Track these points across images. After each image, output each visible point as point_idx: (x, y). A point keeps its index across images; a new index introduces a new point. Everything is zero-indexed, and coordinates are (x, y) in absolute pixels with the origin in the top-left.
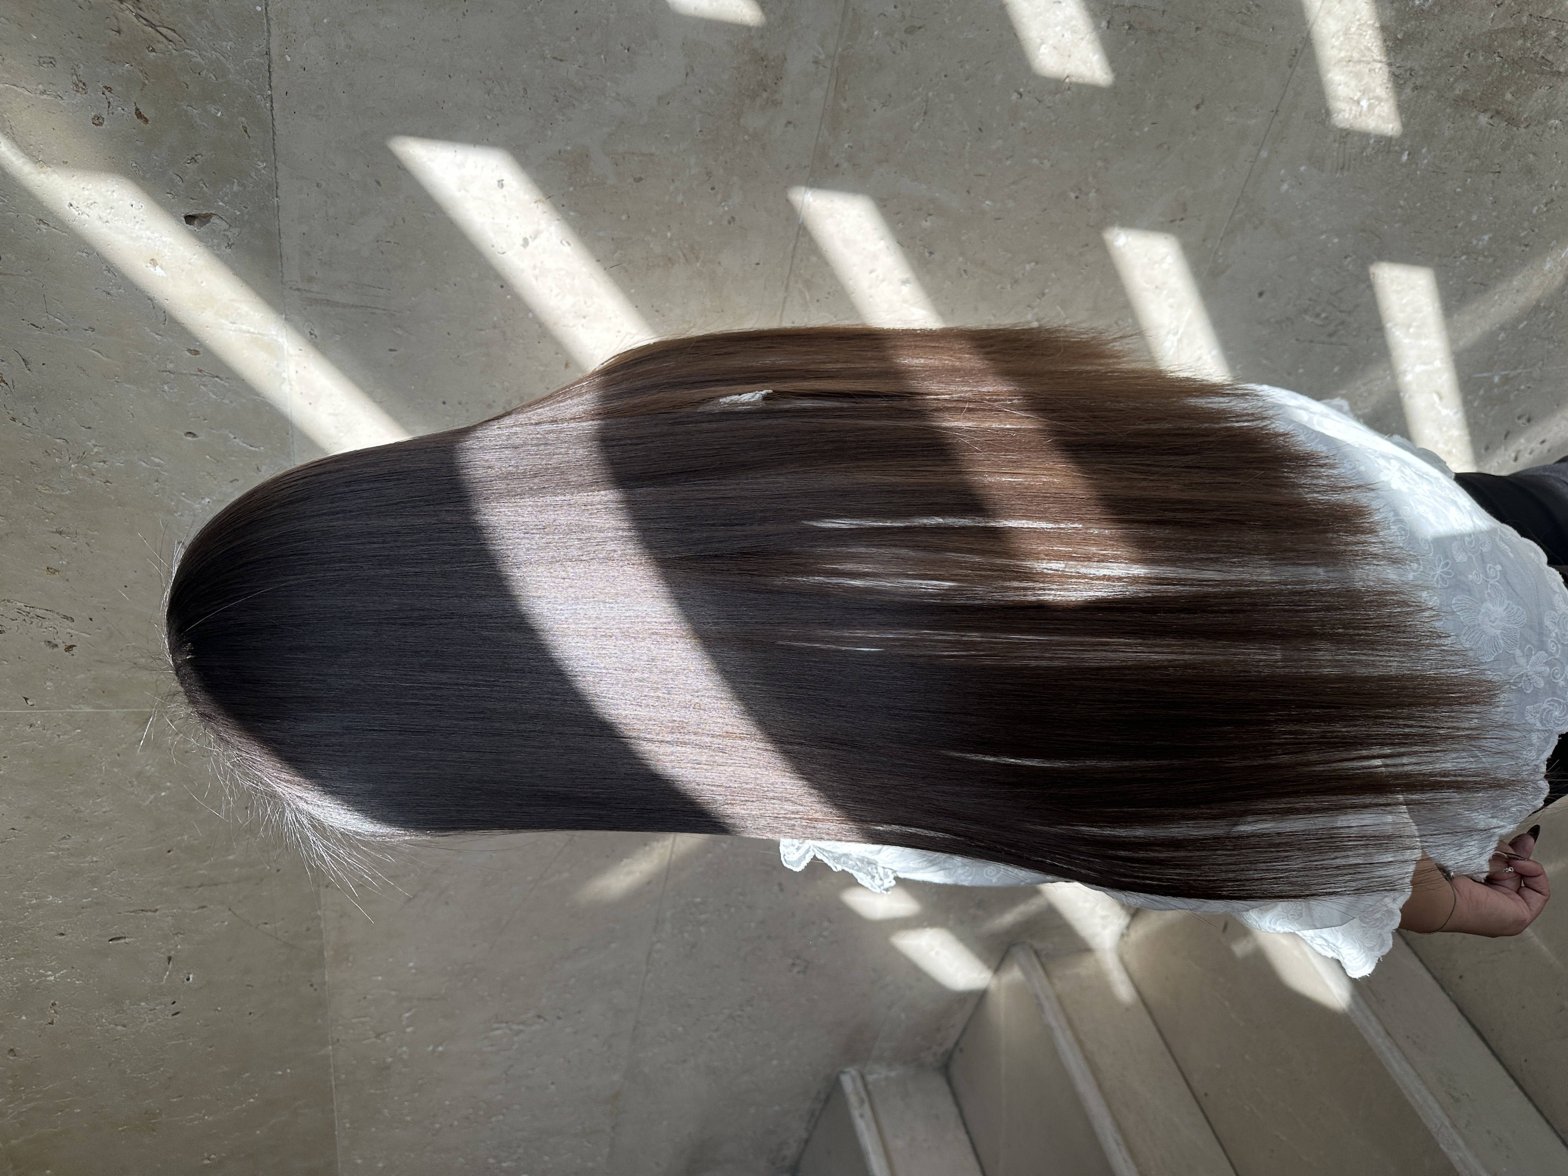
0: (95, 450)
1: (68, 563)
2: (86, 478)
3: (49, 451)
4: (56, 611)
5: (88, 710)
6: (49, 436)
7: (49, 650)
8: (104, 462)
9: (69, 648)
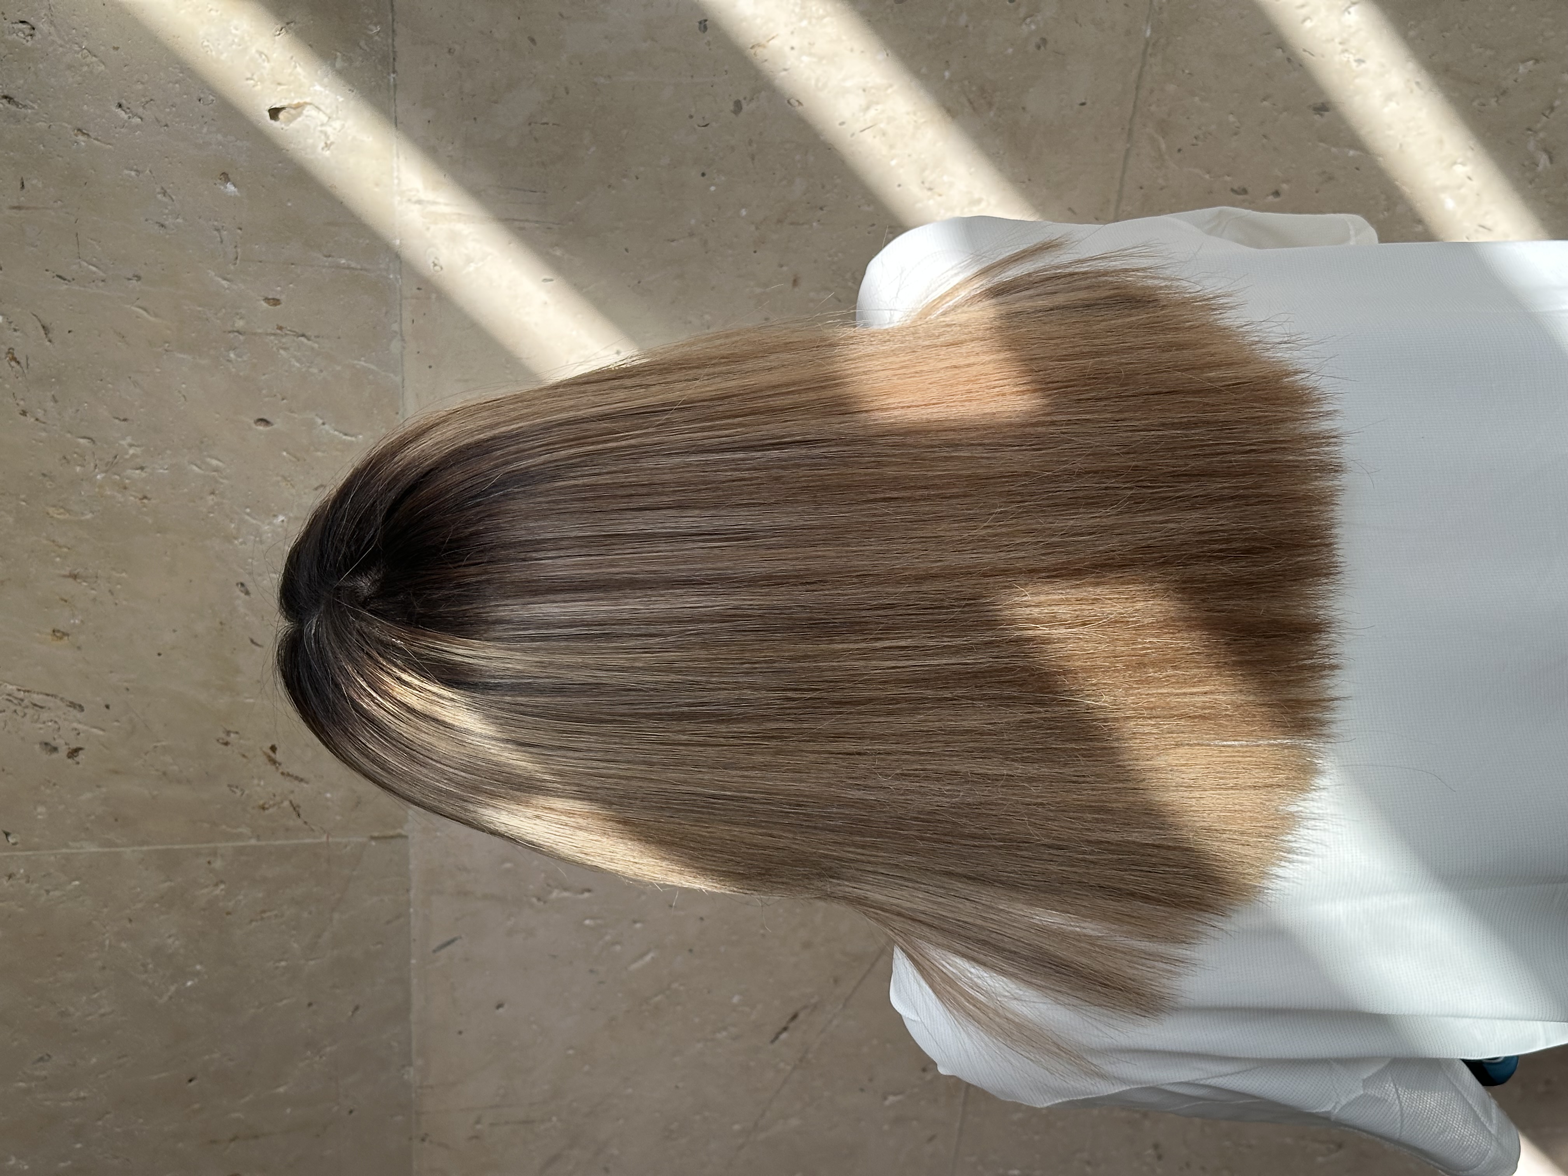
0: (131, 451)
1: (82, 621)
2: (116, 494)
3: (68, 457)
4: (61, 696)
5: (93, 849)
6: (69, 435)
7: (45, 756)
8: (142, 468)
9: (74, 753)
